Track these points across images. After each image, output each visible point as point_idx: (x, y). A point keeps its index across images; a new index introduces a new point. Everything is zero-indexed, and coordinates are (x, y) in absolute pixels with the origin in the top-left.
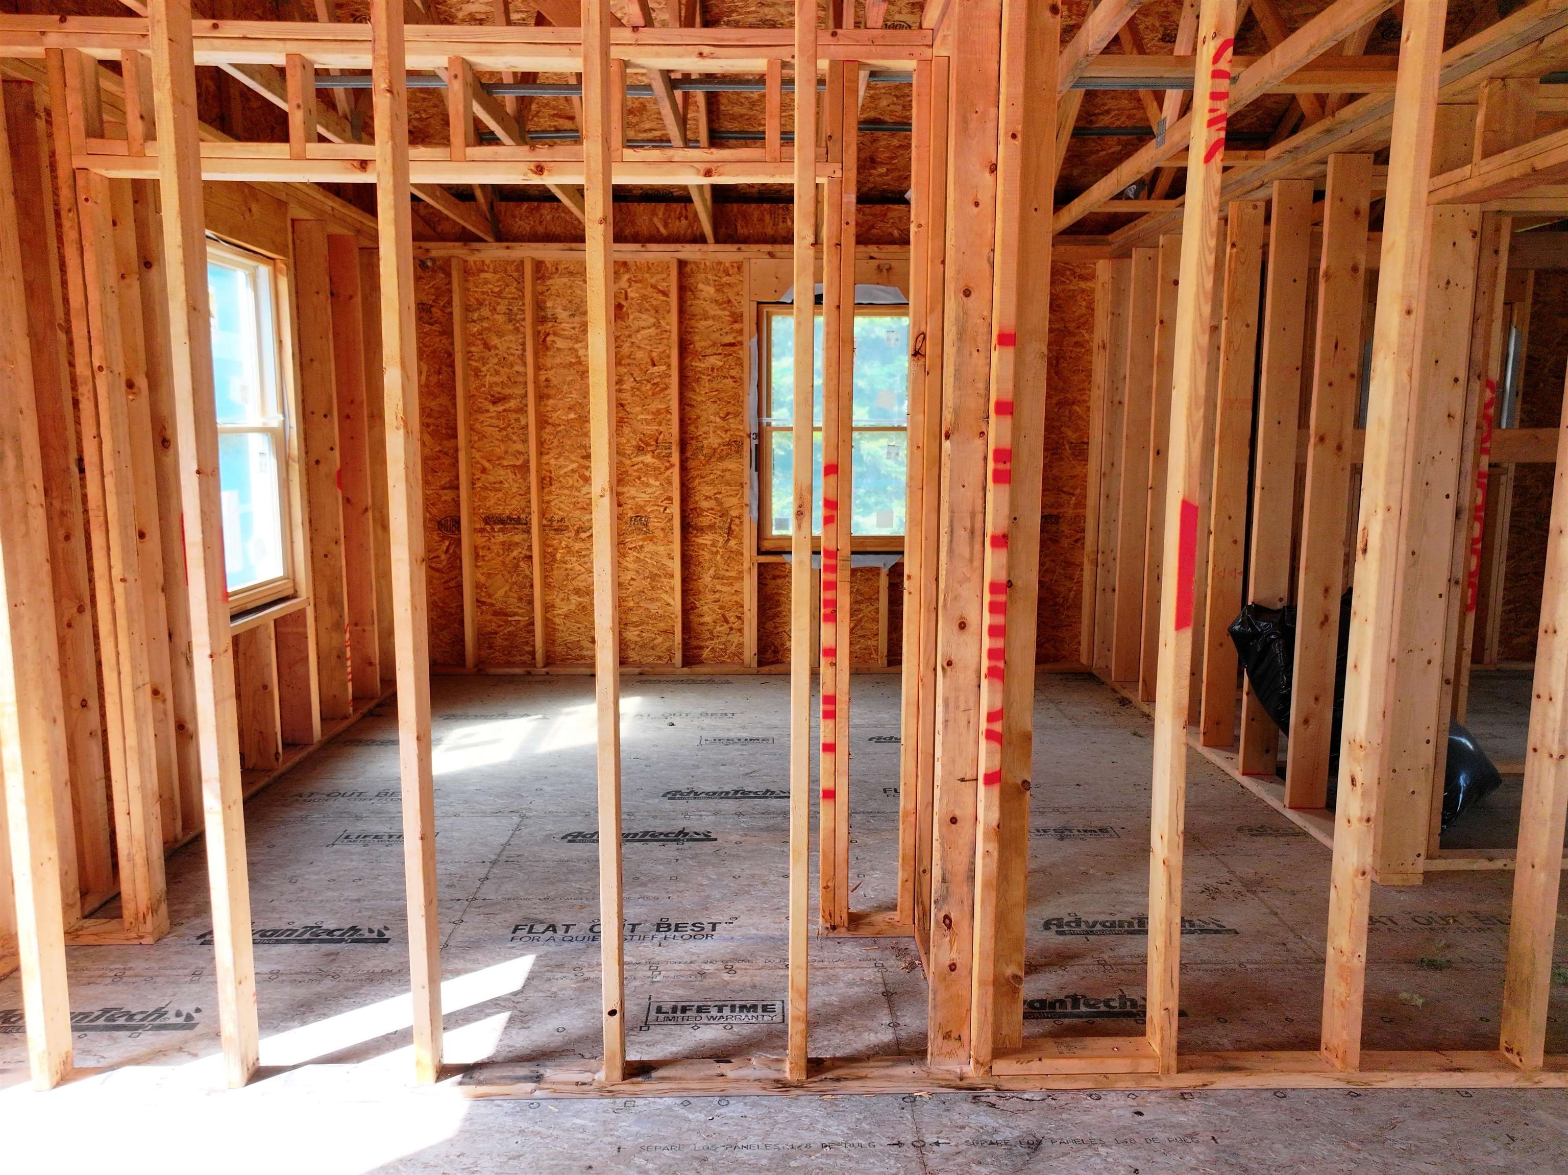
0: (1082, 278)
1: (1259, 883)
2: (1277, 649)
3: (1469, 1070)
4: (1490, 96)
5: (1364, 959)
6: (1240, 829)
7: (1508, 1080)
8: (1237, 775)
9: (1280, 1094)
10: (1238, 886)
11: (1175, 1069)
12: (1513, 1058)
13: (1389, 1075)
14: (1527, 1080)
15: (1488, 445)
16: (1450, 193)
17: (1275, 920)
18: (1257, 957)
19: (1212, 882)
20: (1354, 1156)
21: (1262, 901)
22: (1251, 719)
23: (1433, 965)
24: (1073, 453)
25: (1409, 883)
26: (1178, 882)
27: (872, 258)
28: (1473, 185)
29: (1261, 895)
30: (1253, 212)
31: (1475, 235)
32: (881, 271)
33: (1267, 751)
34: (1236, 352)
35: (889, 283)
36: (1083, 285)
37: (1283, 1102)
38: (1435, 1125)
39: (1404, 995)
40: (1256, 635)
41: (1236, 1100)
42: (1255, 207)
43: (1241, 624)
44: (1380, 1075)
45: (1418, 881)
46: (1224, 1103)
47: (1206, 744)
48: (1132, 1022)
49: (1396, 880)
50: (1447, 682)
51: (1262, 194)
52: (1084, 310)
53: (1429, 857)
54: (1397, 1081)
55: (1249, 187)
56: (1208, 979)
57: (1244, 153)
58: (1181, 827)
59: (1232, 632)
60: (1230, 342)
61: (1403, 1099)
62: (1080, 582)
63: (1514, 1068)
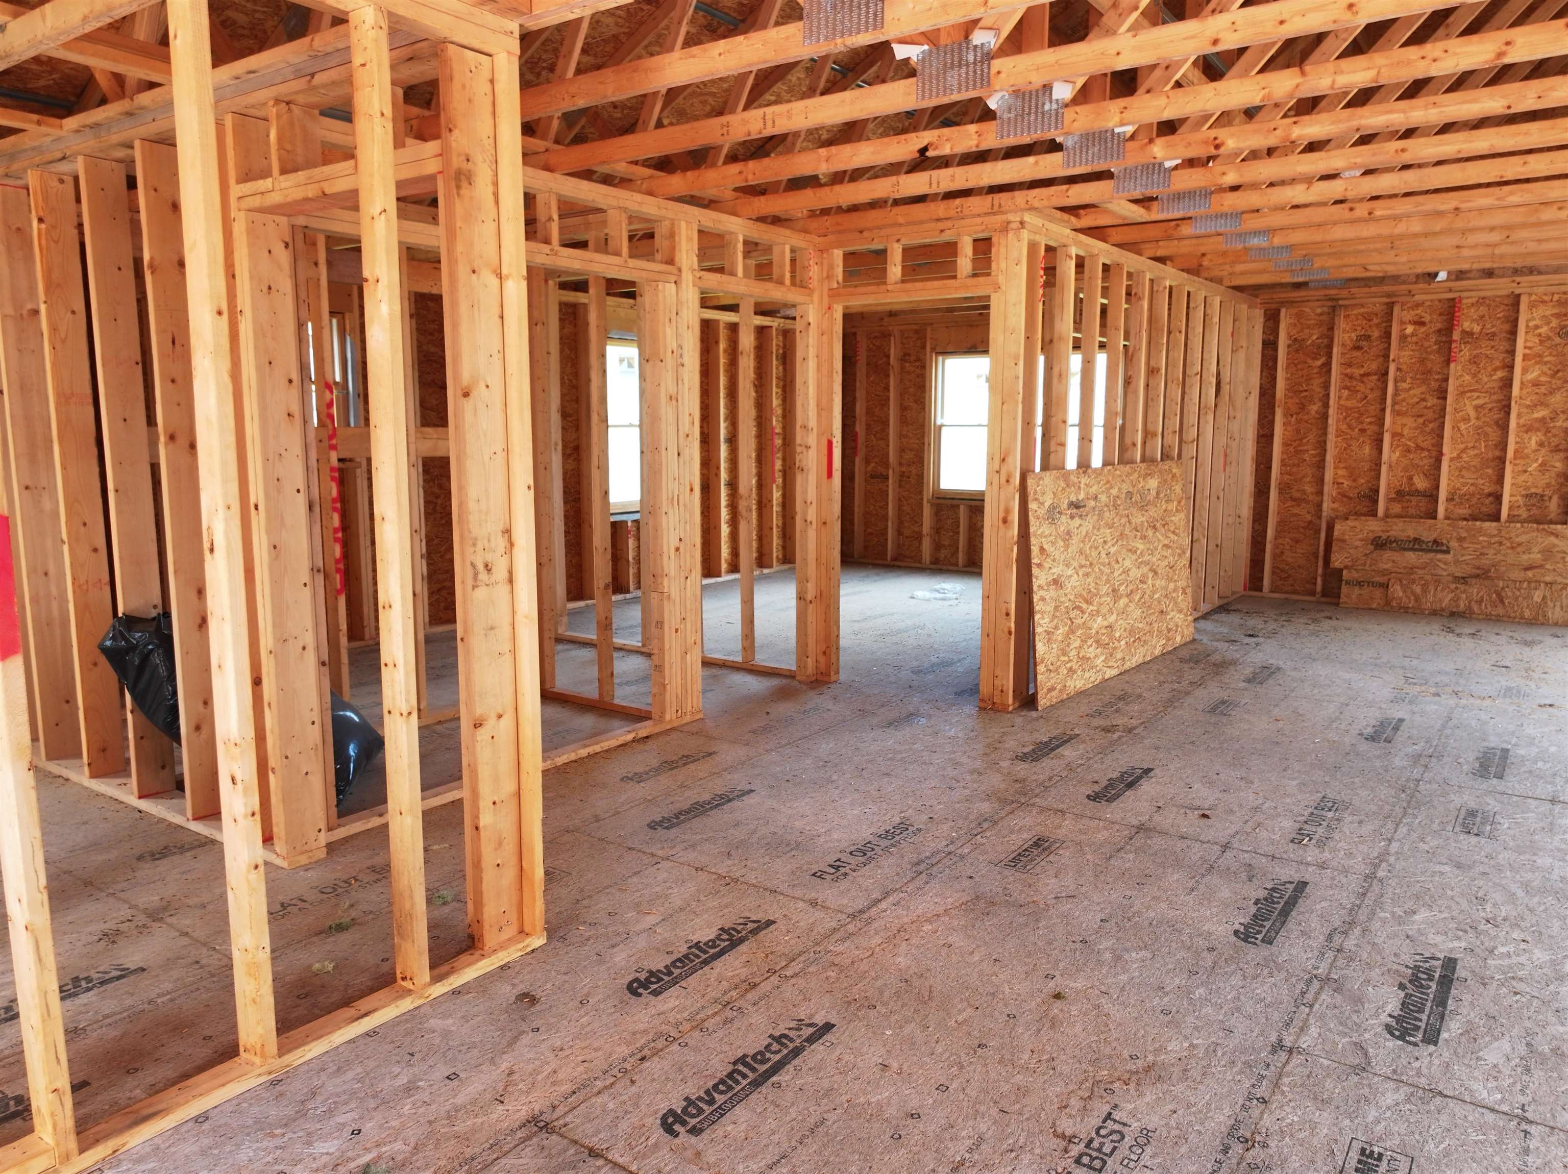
1: (165, 909)
2: (157, 659)
3: (374, 1011)
4: (278, 116)
5: (268, 949)
6: (140, 858)
7: (406, 1005)
8: (133, 800)
9: (202, 1118)
10: (141, 919)
11: (76, 1151)
12: (407, 984)
13: (307, 1048)
14: (421, 997)
15: (334, 442)
16: (256, 202)
17: (185, 941)
18: (168, 986)
19: (110, 925)
20: (279, 1142)
21: (171, 925)
22: (139, 738)
23: (340, 928)
25: (314, 860)
26: (47, 944)
28: (276, 198)
29: (169, 920)
30: (61, 186)
31: (287, 245)
33: (163, 767)
34: (64, 341)
37: (206, 1126)
38: (350, 1075)
39: (317, 966)
40: (132, 648)
41: (156, 1150)
42: (62, 181)
43: (113, 638)
44: (299, 1052)
45: (322, 854)
46: (140, 1160)
47: (93, 775)
48: (18, 1122)
49: (303, 860)
50: (323, 664)
51: (64, 167)
53: (330, 829)
54: (315, 1049)
55: (49, 157)
56: (114, 1033)
57: (35, 117)
58: (43, 881)
59: (105, 650)
60: (54, 329)
61: (320, 1065)
63: (409, 992)
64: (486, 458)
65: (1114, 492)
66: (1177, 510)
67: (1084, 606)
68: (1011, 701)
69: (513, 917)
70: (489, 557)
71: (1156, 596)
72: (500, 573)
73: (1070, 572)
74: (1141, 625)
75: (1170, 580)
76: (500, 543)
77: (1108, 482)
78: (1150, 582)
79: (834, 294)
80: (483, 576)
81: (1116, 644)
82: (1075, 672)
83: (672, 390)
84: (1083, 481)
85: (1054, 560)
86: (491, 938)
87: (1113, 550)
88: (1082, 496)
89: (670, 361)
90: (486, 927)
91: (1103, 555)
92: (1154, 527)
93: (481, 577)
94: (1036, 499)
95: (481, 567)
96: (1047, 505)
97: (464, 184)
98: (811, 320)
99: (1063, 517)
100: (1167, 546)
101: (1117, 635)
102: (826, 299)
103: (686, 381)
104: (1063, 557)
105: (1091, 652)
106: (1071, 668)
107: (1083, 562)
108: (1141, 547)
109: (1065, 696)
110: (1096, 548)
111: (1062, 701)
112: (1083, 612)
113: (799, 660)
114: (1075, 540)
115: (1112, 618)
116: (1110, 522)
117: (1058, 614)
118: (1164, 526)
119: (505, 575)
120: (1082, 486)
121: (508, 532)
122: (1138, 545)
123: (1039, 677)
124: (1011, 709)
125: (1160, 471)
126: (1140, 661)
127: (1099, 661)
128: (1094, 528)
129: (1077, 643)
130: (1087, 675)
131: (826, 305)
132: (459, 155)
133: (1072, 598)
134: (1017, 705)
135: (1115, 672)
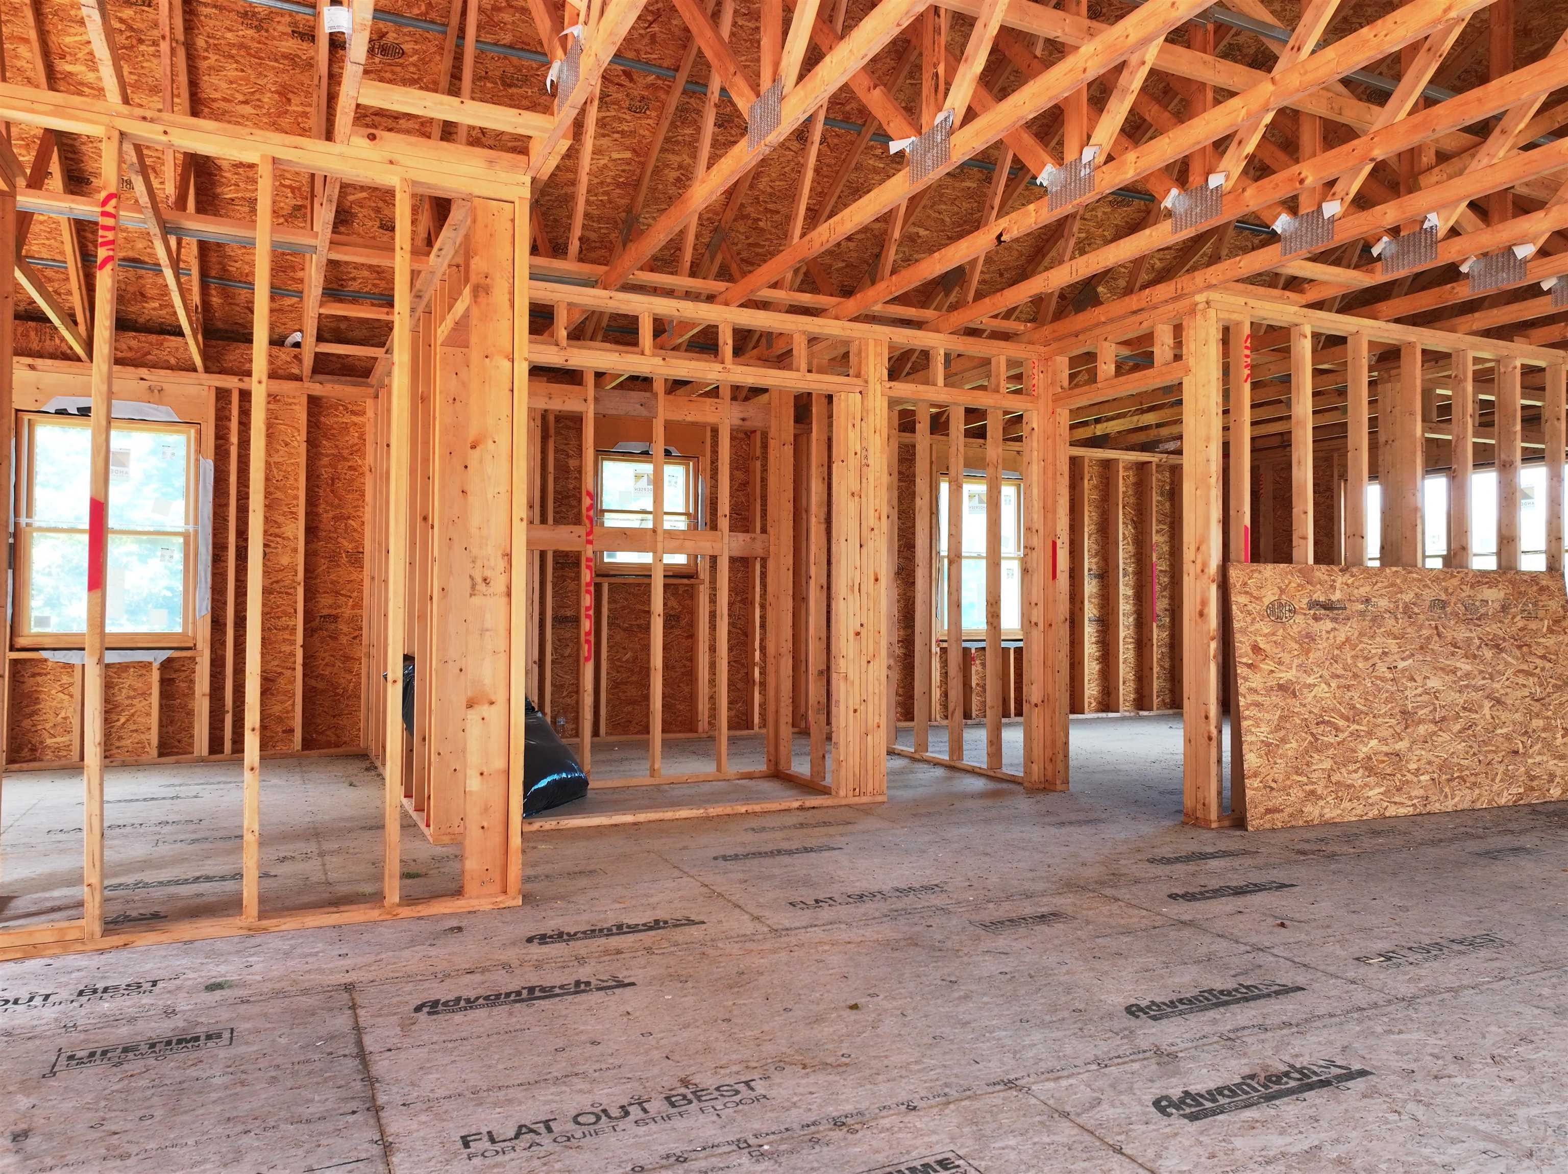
0: (354, 413)
3: (346, 912)
10: (313, 855)
11: (100, 935)
12: (385, 902)
17: (318, 868)
19: (294, 854)
21: (323, 860)
23: (410, 876)
24: (349, 561)
25: (455, 842)
27: (142, 379)
32: (152, 391)
35: (160, 402)
36: (355, 419)
44: (275, 922)
52: (356, 441)
62: (358, 675)
63: (382, 908)
64: (490, 496)
65: (1408, 597)
66: (1551, 631)
67: (1341, 723)
68: (1214, 815)
69: (497, 877)
70: (488, 573)
71: (1499, 731)
72: (499, 585)
73: (1310, 680)
74: (1465, 763)
75: (1531, 714)
76: (501, 564)
77: (1393, 585)
78: (1486, 711)
79: (1056, 399)
80: (481, 587)
81: (1409, 777)
82: (1320, 798)
83: (855, 487)
84: (1340, 580)
85: (1280, 663)
86: (471, 887)
87: (1401, 665)
88: (1337, 596)
89: (853, 462)
90: (467, 877)
91: (1382, 669)
92: (1497, 646)
93: (478, 587)
94: (1246, 593)
95: (479, 580)
96: (1266, 601)
97: (482, 294)
98: (1035, 426)
99: (1299, 618)
100: (1528, 674)
101: (1413, 766)
102: (1050, 403)
103: (871, 479)
104: (1296, 662)
105: (1357, 779)
106: (1313, 792)
107: (1340, 672)
108: (1469, 667)
109: (1301, 823)
110: (1366, 659)
111: (1293, 827)
112: (1337, 729)
113: (1025, 766)
114: (1323, 644)
115: (1402, 746)
116: (1395, 630)
117: (1288, 725)
118: (1519, 647)
119: (502, 588)
120: (1338, 585)
121: (508, 556)
122: (1458, 665)
123: (1249, 793)
124: (1214, 825)
125: (1510, 582)
126: (1466, 805)
127: (1374, 793)
128: (1361, 634)
129: (1327, 764)
130: (1346, 804)
131: (1050, 411)
132: (478, 274)
133: (1316, 711)
134: (1226, 823)
135: (1402, 811)
